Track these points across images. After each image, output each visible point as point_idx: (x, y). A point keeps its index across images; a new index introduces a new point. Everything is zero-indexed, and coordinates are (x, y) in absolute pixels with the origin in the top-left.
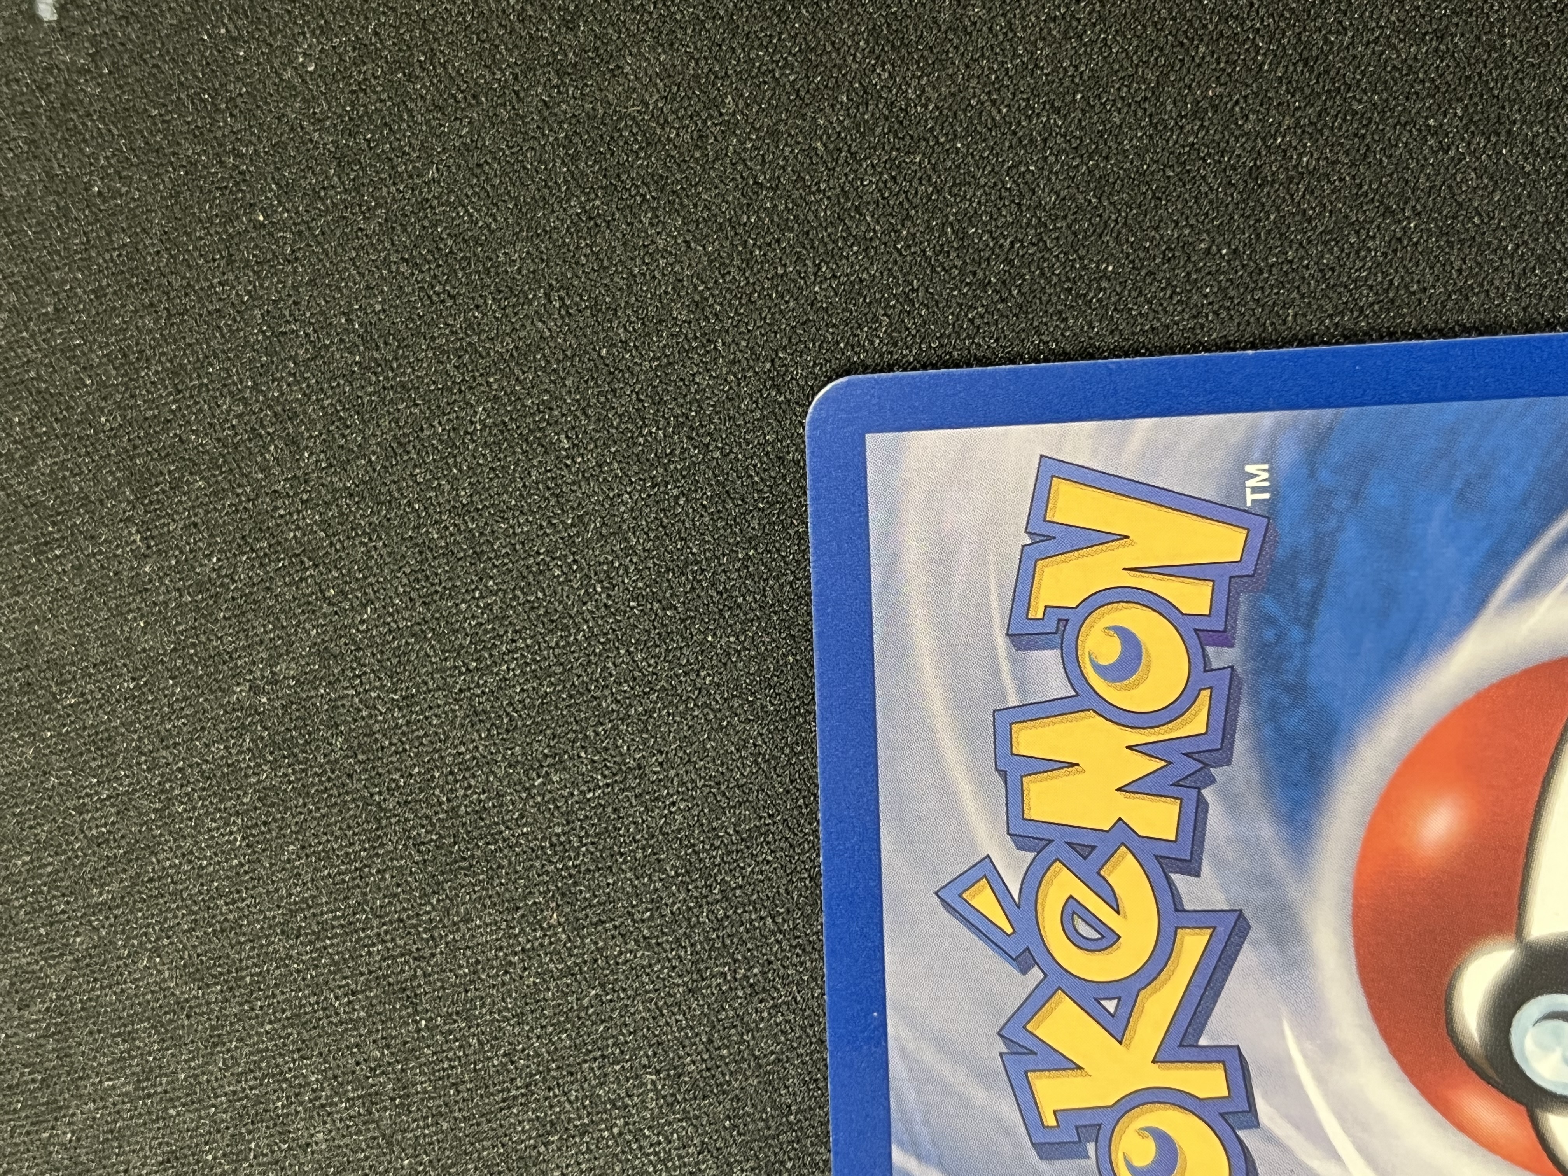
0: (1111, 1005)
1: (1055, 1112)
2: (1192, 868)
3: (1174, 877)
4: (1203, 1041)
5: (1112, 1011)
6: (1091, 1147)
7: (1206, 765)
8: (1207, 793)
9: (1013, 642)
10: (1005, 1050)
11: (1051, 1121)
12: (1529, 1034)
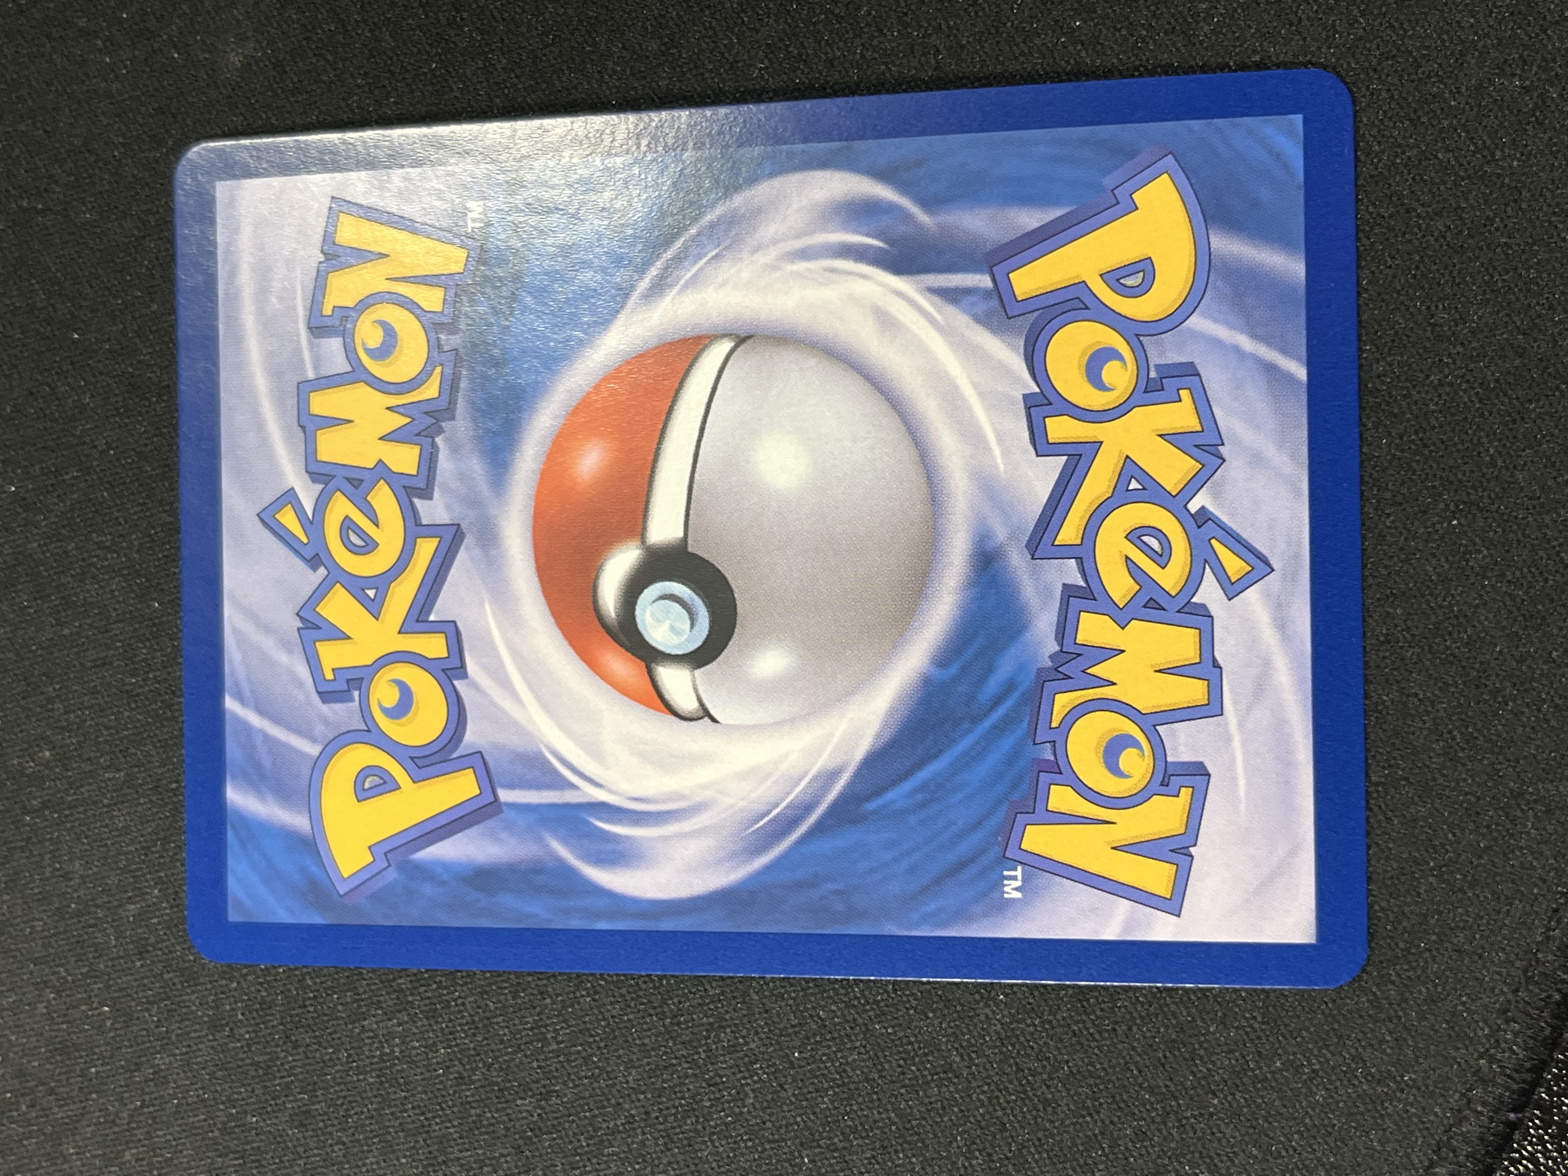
0: (371, 593)
1: (333, 670)
2: (426, 493)
3: (416, 501)
4: (432, 618)
5: (372, 596)
6: (356, 694)
7: (438, 421)
8: (439, 440)
9: (312, 332)
10: (301, 625)
11: (329, 676)
12: (648, 611)
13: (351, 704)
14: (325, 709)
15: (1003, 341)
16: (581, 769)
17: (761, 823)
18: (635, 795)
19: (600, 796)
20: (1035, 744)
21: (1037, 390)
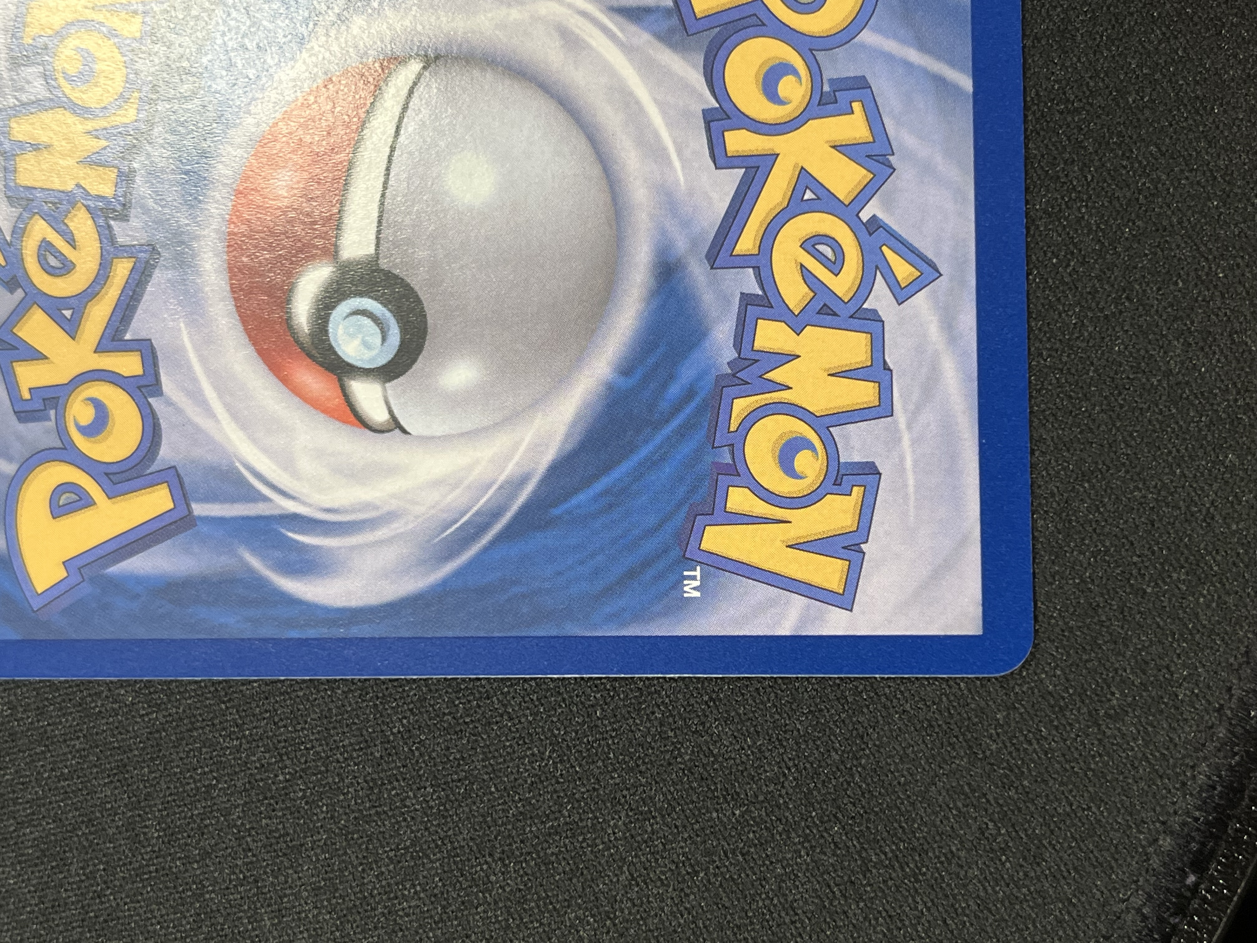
0: (68, 313)
2: (124, 216)
3: (113, 223)
4: (128, 337)
5: (69, 317)
6: (52, 413)
8: (135, 163)
9: (13, 60)
11: (26, 395)
12: (341, 327)
13: (47, 424)
14: (21, 427)
15: (684, 58)
16: (275, 483)
17: (449, 531)
18: (327, 506)
19: (291, 507)
20: (713, 447)
21: (717, 106)
